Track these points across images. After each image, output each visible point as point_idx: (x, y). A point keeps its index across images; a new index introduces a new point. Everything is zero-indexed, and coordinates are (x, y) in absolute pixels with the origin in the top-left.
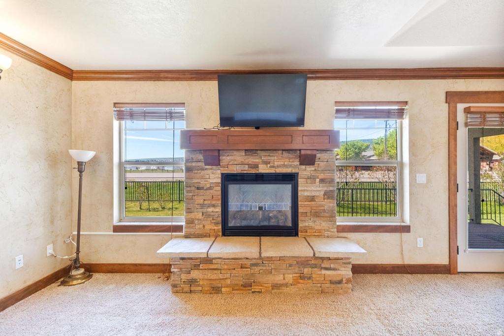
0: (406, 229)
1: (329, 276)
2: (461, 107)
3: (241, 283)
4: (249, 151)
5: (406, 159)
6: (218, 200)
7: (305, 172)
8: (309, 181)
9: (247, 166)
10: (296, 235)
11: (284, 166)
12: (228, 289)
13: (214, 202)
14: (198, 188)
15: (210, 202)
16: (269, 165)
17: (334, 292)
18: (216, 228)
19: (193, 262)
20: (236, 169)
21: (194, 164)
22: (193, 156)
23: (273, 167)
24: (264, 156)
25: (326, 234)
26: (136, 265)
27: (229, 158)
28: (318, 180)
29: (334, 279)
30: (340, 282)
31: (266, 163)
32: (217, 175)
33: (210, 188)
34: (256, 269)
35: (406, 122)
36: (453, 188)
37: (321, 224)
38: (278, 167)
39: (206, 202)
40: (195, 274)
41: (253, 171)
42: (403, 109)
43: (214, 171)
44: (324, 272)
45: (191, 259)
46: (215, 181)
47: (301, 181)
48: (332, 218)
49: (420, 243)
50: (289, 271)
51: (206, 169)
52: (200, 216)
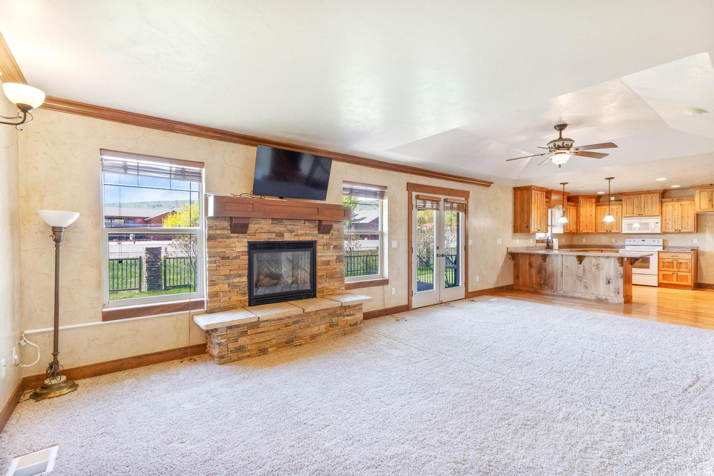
0: (385, 282)
1: (349, 320)
2: (414, 194)
3: (285, 340)
4: (276, 220)
5: (386, 230)
6: (244, 269)
7: (322, 239)
8: (325, 247)
9: (274, 235)
10: (315, 296)
11: (306, 234)
12: (274, 349)
13: (240, 272)
14: (223, 258)
15: (236, 272)
16: (293, 234)
17: (352, 332)
18: (243, 298)
19: (240, 330)
20: (263, 238)
21: (218, 232)
22: (218, 223)
23: (297, 235)
24: (289, 225)
25: (338, 292)
26: (140, 357)
27: (256, 226)
28: (332, 247)
29: (352, 323)
30: (356, 324)
31: (291, 232)
32: (244, 244)
33: (237, 257)
34: (297, 326)
35: (386, 202)
36: (410, 250)
37: (333, 285)
38: (302, 235)
39: (232, 273)
40: (243, 341)
41: (279, 239)
42: (384, 192)
43: (241, 240)
44: (346, 318)
45: (238, 326)
46: (242, 249)
47: (319, 248)
48: (341, 278)
49: (394, 292)
50: (323, 322)
51: (231, 237)
52: (226, 287)
